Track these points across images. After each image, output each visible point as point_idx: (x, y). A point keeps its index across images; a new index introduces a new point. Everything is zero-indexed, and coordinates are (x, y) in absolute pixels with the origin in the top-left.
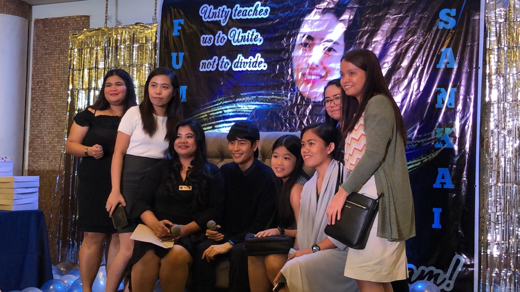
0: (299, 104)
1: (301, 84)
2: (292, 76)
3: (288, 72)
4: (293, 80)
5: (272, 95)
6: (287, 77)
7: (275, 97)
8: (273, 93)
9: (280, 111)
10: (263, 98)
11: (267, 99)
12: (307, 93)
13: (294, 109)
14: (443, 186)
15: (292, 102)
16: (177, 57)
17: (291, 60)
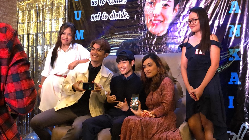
0: (149, 38)
1: (150, 26)
2: (144, 22)
3: (142, 20)
4: (145, 24)
5: (133, 33)
6: (141, 23)
7: (135, 34)
8: (133, 32)
9: (138, 43)
10: (128, 35)
11: (130, 36)
12: (153, 32)
13: (146, 42)
14: (234, 83)
15: (144, 37)
16: (78, 14)
17: (143, 12)
